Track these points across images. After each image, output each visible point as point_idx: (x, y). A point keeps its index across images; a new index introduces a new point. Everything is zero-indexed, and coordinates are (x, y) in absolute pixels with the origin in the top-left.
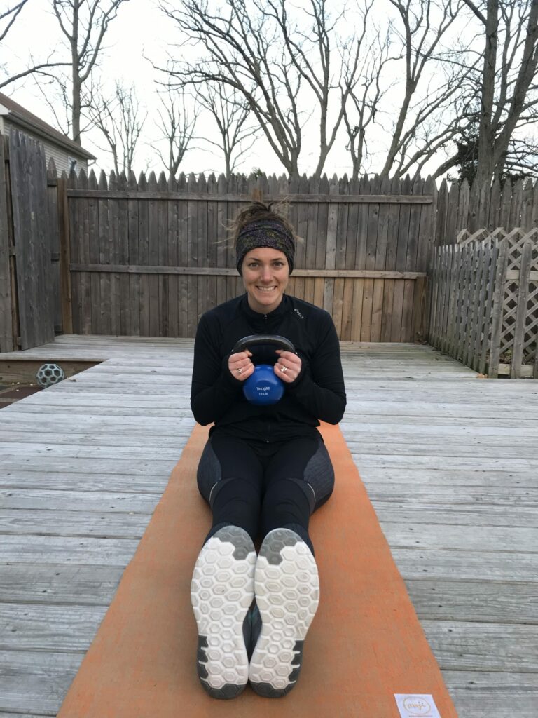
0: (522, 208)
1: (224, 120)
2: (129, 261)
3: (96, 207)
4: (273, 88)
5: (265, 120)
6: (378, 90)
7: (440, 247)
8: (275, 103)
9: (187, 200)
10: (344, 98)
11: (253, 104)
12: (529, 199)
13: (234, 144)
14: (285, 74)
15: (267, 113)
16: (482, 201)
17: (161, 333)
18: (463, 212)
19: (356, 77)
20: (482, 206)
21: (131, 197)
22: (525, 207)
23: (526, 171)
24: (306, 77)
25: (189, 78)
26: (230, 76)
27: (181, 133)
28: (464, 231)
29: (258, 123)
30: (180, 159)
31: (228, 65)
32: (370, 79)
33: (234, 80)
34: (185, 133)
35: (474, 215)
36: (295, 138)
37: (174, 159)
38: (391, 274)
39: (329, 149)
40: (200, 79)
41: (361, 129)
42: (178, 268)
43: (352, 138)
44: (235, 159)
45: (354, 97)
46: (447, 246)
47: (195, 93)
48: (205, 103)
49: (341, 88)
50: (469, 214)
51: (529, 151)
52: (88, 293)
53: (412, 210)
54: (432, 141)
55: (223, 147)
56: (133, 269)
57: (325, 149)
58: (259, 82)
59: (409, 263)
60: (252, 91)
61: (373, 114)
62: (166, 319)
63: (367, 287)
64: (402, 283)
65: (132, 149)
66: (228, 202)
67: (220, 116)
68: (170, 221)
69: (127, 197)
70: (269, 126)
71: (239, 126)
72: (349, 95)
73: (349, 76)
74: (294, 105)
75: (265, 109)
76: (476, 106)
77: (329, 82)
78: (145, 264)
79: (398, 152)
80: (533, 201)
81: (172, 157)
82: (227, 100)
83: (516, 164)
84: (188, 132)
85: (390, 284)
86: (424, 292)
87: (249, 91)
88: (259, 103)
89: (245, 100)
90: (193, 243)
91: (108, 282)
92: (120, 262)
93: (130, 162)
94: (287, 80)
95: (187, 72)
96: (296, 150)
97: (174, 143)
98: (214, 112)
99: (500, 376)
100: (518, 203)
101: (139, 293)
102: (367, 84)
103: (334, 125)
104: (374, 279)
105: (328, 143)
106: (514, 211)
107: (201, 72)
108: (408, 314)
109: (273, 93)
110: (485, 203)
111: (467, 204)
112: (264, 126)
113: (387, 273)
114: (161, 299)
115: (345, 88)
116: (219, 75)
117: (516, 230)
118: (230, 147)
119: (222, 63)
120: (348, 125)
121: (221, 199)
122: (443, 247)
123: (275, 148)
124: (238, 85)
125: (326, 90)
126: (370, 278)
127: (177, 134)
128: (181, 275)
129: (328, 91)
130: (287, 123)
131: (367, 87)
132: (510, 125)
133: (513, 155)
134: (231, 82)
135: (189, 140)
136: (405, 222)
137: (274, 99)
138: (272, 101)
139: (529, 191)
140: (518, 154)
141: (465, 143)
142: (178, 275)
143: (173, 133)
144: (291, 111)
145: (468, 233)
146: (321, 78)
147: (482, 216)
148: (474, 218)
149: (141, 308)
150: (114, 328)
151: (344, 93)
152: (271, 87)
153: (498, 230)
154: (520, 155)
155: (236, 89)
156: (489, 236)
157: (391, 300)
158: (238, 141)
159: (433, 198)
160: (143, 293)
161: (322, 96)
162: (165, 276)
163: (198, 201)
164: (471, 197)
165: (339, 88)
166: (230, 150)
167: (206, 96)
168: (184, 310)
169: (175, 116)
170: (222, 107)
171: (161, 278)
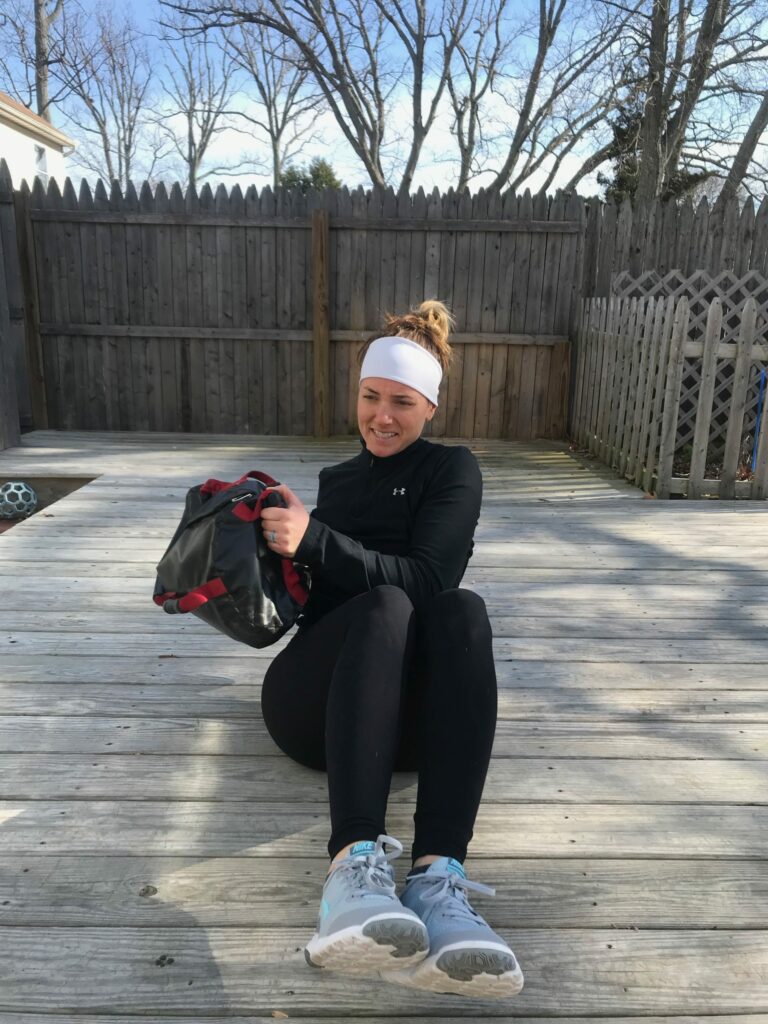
0: (707, 239)
1: (268, 84)
2: (129, 320)
3: (77, 237)
4: (341, 37)
5: (330, 87)
6: (499, 42)
7: (588, 300)
8: (345, 61)
9: (216, 227)
10: (448, 52)
11: (311, 62)
12: (718, 227)
13: (285, 122)
14: (360, 13)
15: (332, 75)
16: (651, 229)
17: (180, 427)
18: (623, 247)
19: (465, 21)
20: (650, 237)
21: (129, 221)
22: (711, 239)
23: (710, 167)
24: (391, 19)
25: (213, 17)
26: (276, 16)
27: (204, 103)
28: (625, 274)
29: (319, 91)
30: (203, 146)
32: (485, 20)
33: (283, 22)
34: (210, 104)
35: (638, 250)
36: (375, 113)
37: (194, 145)
38: (516, 339)
39: (426, 133)
40: (229, 20)
41: (473, 102)
42: (204, 330)
43: (460, 115)
44: (287, 145)
45: (463, 53)
46: (599, 299)
47: (223, 42)
48: (240, 58)
49: (444, 36)
50: (631, 249)
51: (715, 137)
52: (69, 368)
53: (549, 244)
54: (575, 122)
55: (268, 127)
56: (137, 331)
57: (420, 132)
58: (321, 27)
59: (543, 322)
60: (310, 40)
61: (490, 79)
62: (186, 406)
63: (483, 356)
64: (534, 351)
65: (131, 129)
66: (276, 228)
67: (262, 79)
68: (189, 258)
69: (122, 221)
70: (336, 95)
71: (292, 95)
72: (455, 49)
73: (455, 18)
74: (373, 64)
75: (329, 67)
76: (641, 70)
77: (426, 28)
78: (154, 324)
79: (527, 139)
80: (722, 230)
81: (192, 143)
82: (272, 53)
83: (697, 157)
84: (216, 103)
85: (517, 353)
86: (565, 364)
87: (305, 40)
88: (321, 60)
89: (299, 55)
90: (225, 291)
91: (99, 352)
92: (116, 320)
93: (128, 148)
94: (362, 23)
95: (211, 9)
96: (377, 135)
97: (194, 120)
98: (253, 72)
99: (674, 496)
100: (701, 233)
101: (146, 367)
102: (482, 31)
103: (433, 95)
104: (494, 345)
105: (424, 122)
106: (696, 246)
107: (230, 9)
108: (541, 396)
109: (342, 45)
110: (655, 232)
111: (629, 235)
112: (328, 94)
113: (512, 336)
114: (179, 376)
115: (449, 38)
116: (260, 13)
117: (698, 273)
118: (280, 126)
120: (453, 96)
121: (265, 224)
122: (594, 299)
123: (346, 129)
124: (289, 32)
125: (421, 42)
126: (487, 344)
127: (199, 106)
128: (209, 339)
129: (424, 42)
130: (363, 92)
131: (482, 36)
132: (690, 99)
133: (693, 144)
134: (278, 27)
135: (216, 116)
136: (539, 262)
137: (344, 53)
138: (340, 58)
139: (717, 216)
140: (699, 142)
141: (624, 126)
142: (204, 339)
143: (193, 105)
144: (368, 72)
145: (629, 277)
146: (413, 20)
147: (649, 252)
148: (638, 254)
149: (150, 390)
150: (110, 420)
151: (448, 45)
152: (338, 35)
153: (674, 273)
154: (702, 144)
155: (286, 37)
156: (660, 283)
157: (517, 376)
158: (291, 118)
159: (580, 226)
160: (151, 368)
161: (415, 50)
162: (185, 341)
163: (232, 227)
164: (634, 224)
165: (441, 37)
166: (280, 131)
167: (240, 47)
168: (214, 393)
169: (194, 76)
170: (266, 65)
171: (178, 345)
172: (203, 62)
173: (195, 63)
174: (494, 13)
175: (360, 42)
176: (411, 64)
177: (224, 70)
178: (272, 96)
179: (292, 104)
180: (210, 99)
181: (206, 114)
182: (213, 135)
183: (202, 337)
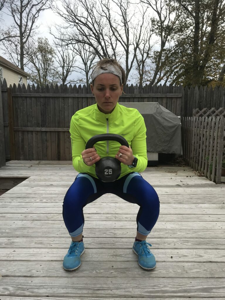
1: (85, 59)
2: (41, 126)
3: (26, 101)
4: (106, 46)
6: (150, 46)
7: (186, 117)
8: (107, 52)
9: (68, 97)
11: (97, 52)
14: (111, 40)
15: (103, 56)
16: (205, 95)
17: (57, 159)
18: (196, 101)
19: (140, 41)
20: (204, 98)
21: (42, 96)
24: (119, 41)
25: (70, 42)
26: (87, 41)
27: (67, 65)
28: (197, 109)
30: (67, 76)
31: (86, 36)
32: (145, 40)
33: (89, 43)
34: (69, 65)
35: (201, 102)
39: (130, 71)
40: (75, 42)
42: (64, 128)
43: (139, 66)
46: (190, 117)
48: (77, 52)
50: (198, 102)
52: (22, 141)
53: (173, 100)
55: (85, 70)
56: (43, 129)
57: (128, 71)
58: (100, 43)
60: (97, 47)
62: (59, 152)
66: (87, 98)
67: (83, 57)
68: (60, 107)
69: (40, 96)
73: (137, 40)
74: (115, 53)
75: (102, 54)
77: (129, 43)
78: (49, 127)
82: (86, 50)
88: (100, 52)
89: (94, 51)
91: (32, 136)
92: (37, 126)
94: (111, 42)
95: (69, 40)
98: (81, 56)
99: (222, 183)
101: (46, 140)
102: (145, 43)
105: (129, 68)
107: (75, 39)
109: (106, 48)
111: (198, 97)
114: (57, 143)
116: (83, 40)
117: (221, 109)
119: (84, 35)
121: (84, 96)
122: (188, 117)
125: (128, 47)
127: (65, 65)
131: (145, 45)
137: (106, 50)
138: (105, 51)
142: (65, 131)
143: (64, 65)
144: (113, 54)
145: (199, 110)
147: (204, 102)
148: (201, 103)
149: (47, 147)
150: (34, 157)
152: (104, 45)
153: (213, 109)
155: (90, 46)
156: (209, 112)
158: (91, 68)
159: (182, 95)
160: (48, 141)
161: (126, 49)
162: (59, 132)
163: (73, 97)
164: (199, 94)
165: (133, 45)
166: (88, 72)
167: (77, 49)
168: (67, 148)
169: (64, 58)
170: (84, 54)
171: (57, 134)
172: (67, 54)
173: (65, 54)
174: (148, 38)
175: (111, 47)
176: (125, 52)
177: (73, 56)
178: (86, 62)
179: (92, 64)
180: (69, 63)
181: (68, 67)
182: (70, 73)
183: (64, 131)
